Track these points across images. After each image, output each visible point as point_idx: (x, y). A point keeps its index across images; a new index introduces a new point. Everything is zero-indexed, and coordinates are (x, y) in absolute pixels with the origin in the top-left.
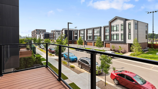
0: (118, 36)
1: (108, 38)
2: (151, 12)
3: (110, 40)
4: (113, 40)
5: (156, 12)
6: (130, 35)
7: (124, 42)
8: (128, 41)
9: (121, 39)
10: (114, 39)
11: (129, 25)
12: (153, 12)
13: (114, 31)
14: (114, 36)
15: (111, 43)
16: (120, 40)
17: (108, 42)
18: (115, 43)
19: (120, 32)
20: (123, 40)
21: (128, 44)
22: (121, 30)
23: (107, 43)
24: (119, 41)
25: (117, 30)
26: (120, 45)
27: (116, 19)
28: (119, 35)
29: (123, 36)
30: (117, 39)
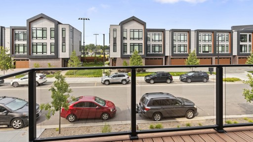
0: (44, 46)
1: (20, 51)
2: (82, 19)
3: (30, 54)
4: (35, 54)
5: (86, 19)
6: (64, 46)
7: (56, 57)
8: (62, 55)
9: (51, 52)
10: (37, 53)
11: (63, 30)
12: (84, 19)
13: (37, 37)
14: (38, 46)
15: (31, 59)
16: (49, 53)
17: (26, 58)
18: (39, 59)
19: (49, 41)
20: (53, 54)
21: (61, 60)
22: (51, 37)
23: (19, 60)
24: (48, 56)
25: (43, 37)
26: (50, 62)
27: (41, 17)
28: (46, 45)
29: (53, 47)
30: (43, 52)
